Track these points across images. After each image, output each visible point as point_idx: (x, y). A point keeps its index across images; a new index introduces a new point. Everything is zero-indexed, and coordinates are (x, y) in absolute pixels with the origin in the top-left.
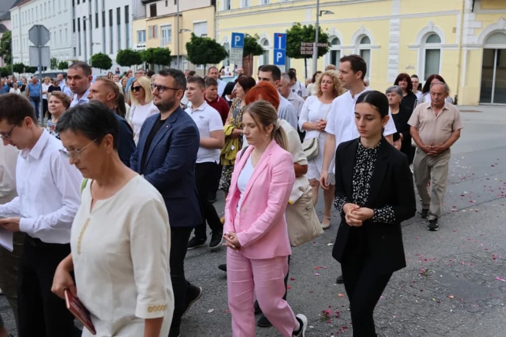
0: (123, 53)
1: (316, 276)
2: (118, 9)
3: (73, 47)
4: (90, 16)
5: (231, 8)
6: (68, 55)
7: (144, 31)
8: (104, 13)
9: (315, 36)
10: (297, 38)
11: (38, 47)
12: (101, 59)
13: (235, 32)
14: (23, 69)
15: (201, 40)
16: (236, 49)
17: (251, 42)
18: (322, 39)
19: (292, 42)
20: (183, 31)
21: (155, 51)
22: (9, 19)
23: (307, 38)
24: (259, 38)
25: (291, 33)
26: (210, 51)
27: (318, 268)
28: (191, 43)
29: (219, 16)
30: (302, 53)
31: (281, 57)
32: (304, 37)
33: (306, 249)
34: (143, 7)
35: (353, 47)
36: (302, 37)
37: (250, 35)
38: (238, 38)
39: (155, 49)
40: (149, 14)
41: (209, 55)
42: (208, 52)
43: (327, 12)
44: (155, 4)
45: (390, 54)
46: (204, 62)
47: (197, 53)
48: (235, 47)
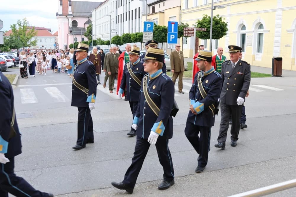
0: (124, 35)
2: (136, 9)
3: (117, 32)
4: (124, 14)
5: (188, 7)
8: (129, 12)
10: (203, 25)
12: (117, 39)
15: (159, 27)
18: (220, 26)
21: (138, 34)
22: (91, 17)
29: (182, 13)
31: (174, 38)
34: (148, 8)
38: (149, 26)
39: (139, 33)
40: (151, 12)
41: (163, 37)
42: (162, 35)
43: (220, 6)
44: (154, 6)
45: (275, 36)
46: (160, 41)
47: (156, 36)
48: (147, 32)
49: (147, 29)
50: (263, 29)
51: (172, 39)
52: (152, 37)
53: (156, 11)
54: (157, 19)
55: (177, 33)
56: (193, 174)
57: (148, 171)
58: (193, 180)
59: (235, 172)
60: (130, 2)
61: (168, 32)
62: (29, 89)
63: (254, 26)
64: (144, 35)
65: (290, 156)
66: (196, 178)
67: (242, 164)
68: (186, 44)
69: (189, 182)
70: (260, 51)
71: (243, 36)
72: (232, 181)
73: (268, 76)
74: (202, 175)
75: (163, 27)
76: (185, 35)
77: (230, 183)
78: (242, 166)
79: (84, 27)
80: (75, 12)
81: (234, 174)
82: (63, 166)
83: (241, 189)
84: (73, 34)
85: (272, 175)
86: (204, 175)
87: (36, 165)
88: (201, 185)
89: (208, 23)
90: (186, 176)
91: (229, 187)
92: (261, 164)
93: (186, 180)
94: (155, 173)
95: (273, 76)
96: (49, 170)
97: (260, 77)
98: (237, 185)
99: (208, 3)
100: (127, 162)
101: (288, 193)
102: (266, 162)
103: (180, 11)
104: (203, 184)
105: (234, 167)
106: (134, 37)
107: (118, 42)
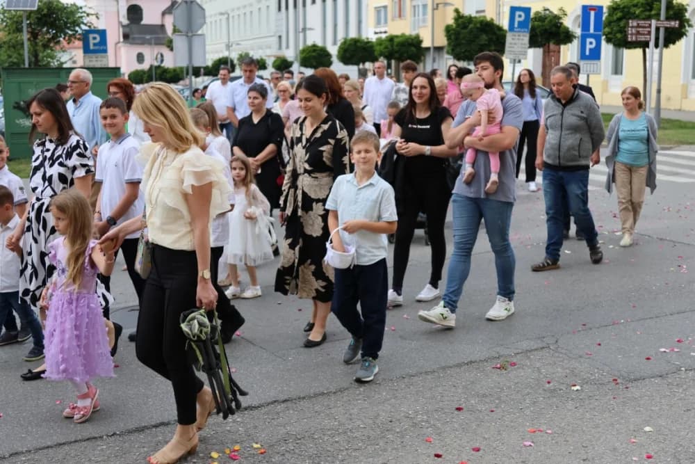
1: (525, 446)
6: (270, 48)
7: (385, 7)
9: (660, 10)
11: (187, 36)
13: (516, 4)
15: (470, 19)
16: (517, 34)
17: (551, 21)
18: (674, 13)
19: (620, 19)
20: (440, 6)
23: (647, 13)
24: (566, 15)
25: (619, 5)
26: (484, 38)
27: (534, 432)
28: (454, 26)
30: (629, 39)
31: (593, 45)
32: (642, 11)
33: (528, 394)
36: (637, 12)
37: (551, 9)
38: (520, 16)
47: (463, 42)
48: (516, 31)
49: (516, 25)
51: (590, 50)
64: (509, 38)
75: (481, 19)
79: (162, 21)
89: (643, 7)
107: (317, 62)
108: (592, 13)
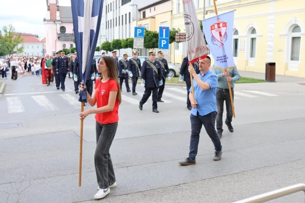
0: (115, 41)
2: (126, 14)
3: (106, 37)
4: (114, 19)
5: (180, 12)
8: (119, 17)
12: (107, 45)
14: (74, 51)
17: (173, 33)
21: (129, 40)
28: (146, 36)
29: (173, 17)
31: (165, 43)
34: (138, 13)
35: (246, 36)
38: (139, 31)
39: (129, 39)
40: (142, 17)
41: (154, 42)
42: (153, 41)
43: (212, 11)
44: (145, 11)
45: (268, 41)
46: (151, 47)
47: (147, 41)
48: (138, 37)
49: (138, 35)
50: (256, 33)
51: (164, 45)
52: (143, 43)
53: (147, 16)
54: (148, 24)
55: (168, 38)
56: (187, 183)
57: (140, 180)
58: (186, 189)
59: (230, 180)
60: (119, 7)
61: (159, 38)
62: (16, 98)
63: (247, 31)
64: (135, 41)
65: (284, 162)
66: (190, 187)
67: (237, 172)
68: (178, 49)
69: (182, 191)
70: (253, 56)
71: (236, 41)
72: (226, 189)
73: (262, 81)
74: (196, 184)
75: (154, 32)
76: (176, 41)
77: (224, 192)
78: (236, 173)
79: (73, 32)
80: (63, 18)
81: (228, 182)
82: (51, 177)
83: (236, 197)
84: (61, 40)
85: (267, 183)
86: (198, 184)
87: (23, 177)
88: (195, 194)
90: (179, 185)
91: (223, 195)
92: (256, 171)
93: (179, 189)
94: (147, 183)
95: (266, 82)
96: (38, 182)
97: (253, 82)
98: (232, 193)
99: (199, 8)
100: (119, 172)
101: (283, 201)
102: (261, 169)
103: (171, 15)
104: (197, 193)
105: (228, 175)
106: (124, 42)
107: (108, 48)
108: (164, 30)
